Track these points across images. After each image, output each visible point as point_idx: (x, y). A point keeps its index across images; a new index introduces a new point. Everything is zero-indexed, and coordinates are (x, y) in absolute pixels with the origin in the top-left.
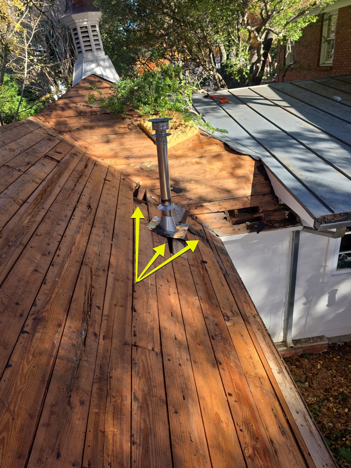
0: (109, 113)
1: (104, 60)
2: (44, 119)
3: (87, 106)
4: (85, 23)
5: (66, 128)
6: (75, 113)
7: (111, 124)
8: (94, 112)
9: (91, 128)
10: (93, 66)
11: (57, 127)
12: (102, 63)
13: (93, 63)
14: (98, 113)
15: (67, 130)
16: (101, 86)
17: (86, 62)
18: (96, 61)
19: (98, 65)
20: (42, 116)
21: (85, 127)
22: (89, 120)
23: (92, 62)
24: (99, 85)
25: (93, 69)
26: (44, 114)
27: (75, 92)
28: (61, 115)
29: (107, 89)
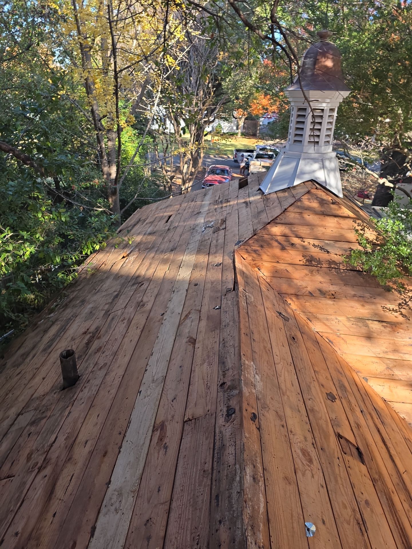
0: (359, 271)
1: (330, 159)
2: (251, 258)
3: (321, 248)
4: (324, 105)
5: (290, 285)
6: (301, 258)
7: (367, 295)
8: (334, 262)
9: (333, 297)
10: (316, 166)
11: (275, 280)
12: (327, 163)
13: (316, 162)
14: (341, 267)
15: (292, 291)
16: (339, 213)
17: (305, 159)
18: (321, 160)
19: (323, 167)
20: (247, 252)
21: (323, 293)
22: (328, 278)
23: (315, 160)
24: (335, 209)
25: (314, 171)
26: (249, 248)
27: (297, 216)
28: (278, 258)
29: (349, 219)
